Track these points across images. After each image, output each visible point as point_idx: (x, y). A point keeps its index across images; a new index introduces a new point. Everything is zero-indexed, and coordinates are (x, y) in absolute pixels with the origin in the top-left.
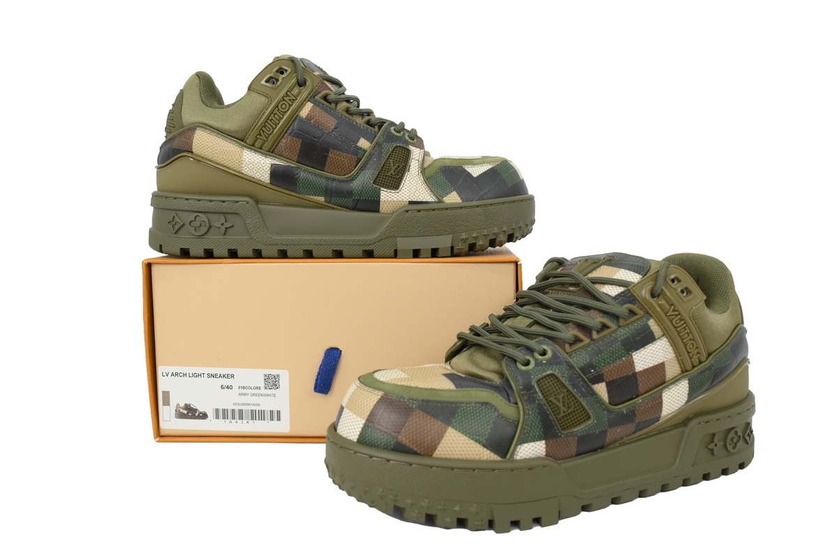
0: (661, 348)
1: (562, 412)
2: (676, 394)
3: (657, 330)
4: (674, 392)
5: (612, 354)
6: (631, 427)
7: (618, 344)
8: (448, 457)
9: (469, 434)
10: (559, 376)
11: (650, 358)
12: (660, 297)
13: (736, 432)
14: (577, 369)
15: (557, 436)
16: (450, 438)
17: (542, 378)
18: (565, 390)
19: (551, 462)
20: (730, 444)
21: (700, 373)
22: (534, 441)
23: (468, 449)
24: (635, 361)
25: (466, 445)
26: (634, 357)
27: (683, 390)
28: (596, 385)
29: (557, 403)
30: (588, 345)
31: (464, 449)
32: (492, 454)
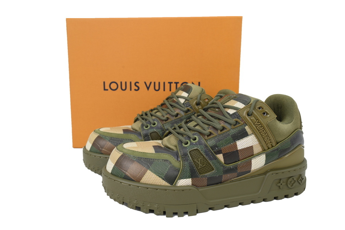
0: (251, 139)
1: (200, 166)
2: (259, 160)
3: (249, 131)
4: (258, 160)
5: (227, 141)
6: (235, 174)
7: (230, 137)
8: (147, 183)
9: (157, 173)
10: (200, 150)
11: (245, 144)
12: (252, 116)
13: (293, 179)
14: (209, 147)
15: (197, 177)
16: (148, 175)
17: (192, 151)
18: (202, 157)
19: (194, 188)
20: (289, 184)
21: (272, 152)
22: (186, 179)
23: (156, 180)
24: (237, 145)
25: (155, 179)
26: (237, 143)
27: (263, 159)
28: (218, 155)
29: (198, 162)
30: (216, 136)
31: (154, 180)
32: (166, 183)
